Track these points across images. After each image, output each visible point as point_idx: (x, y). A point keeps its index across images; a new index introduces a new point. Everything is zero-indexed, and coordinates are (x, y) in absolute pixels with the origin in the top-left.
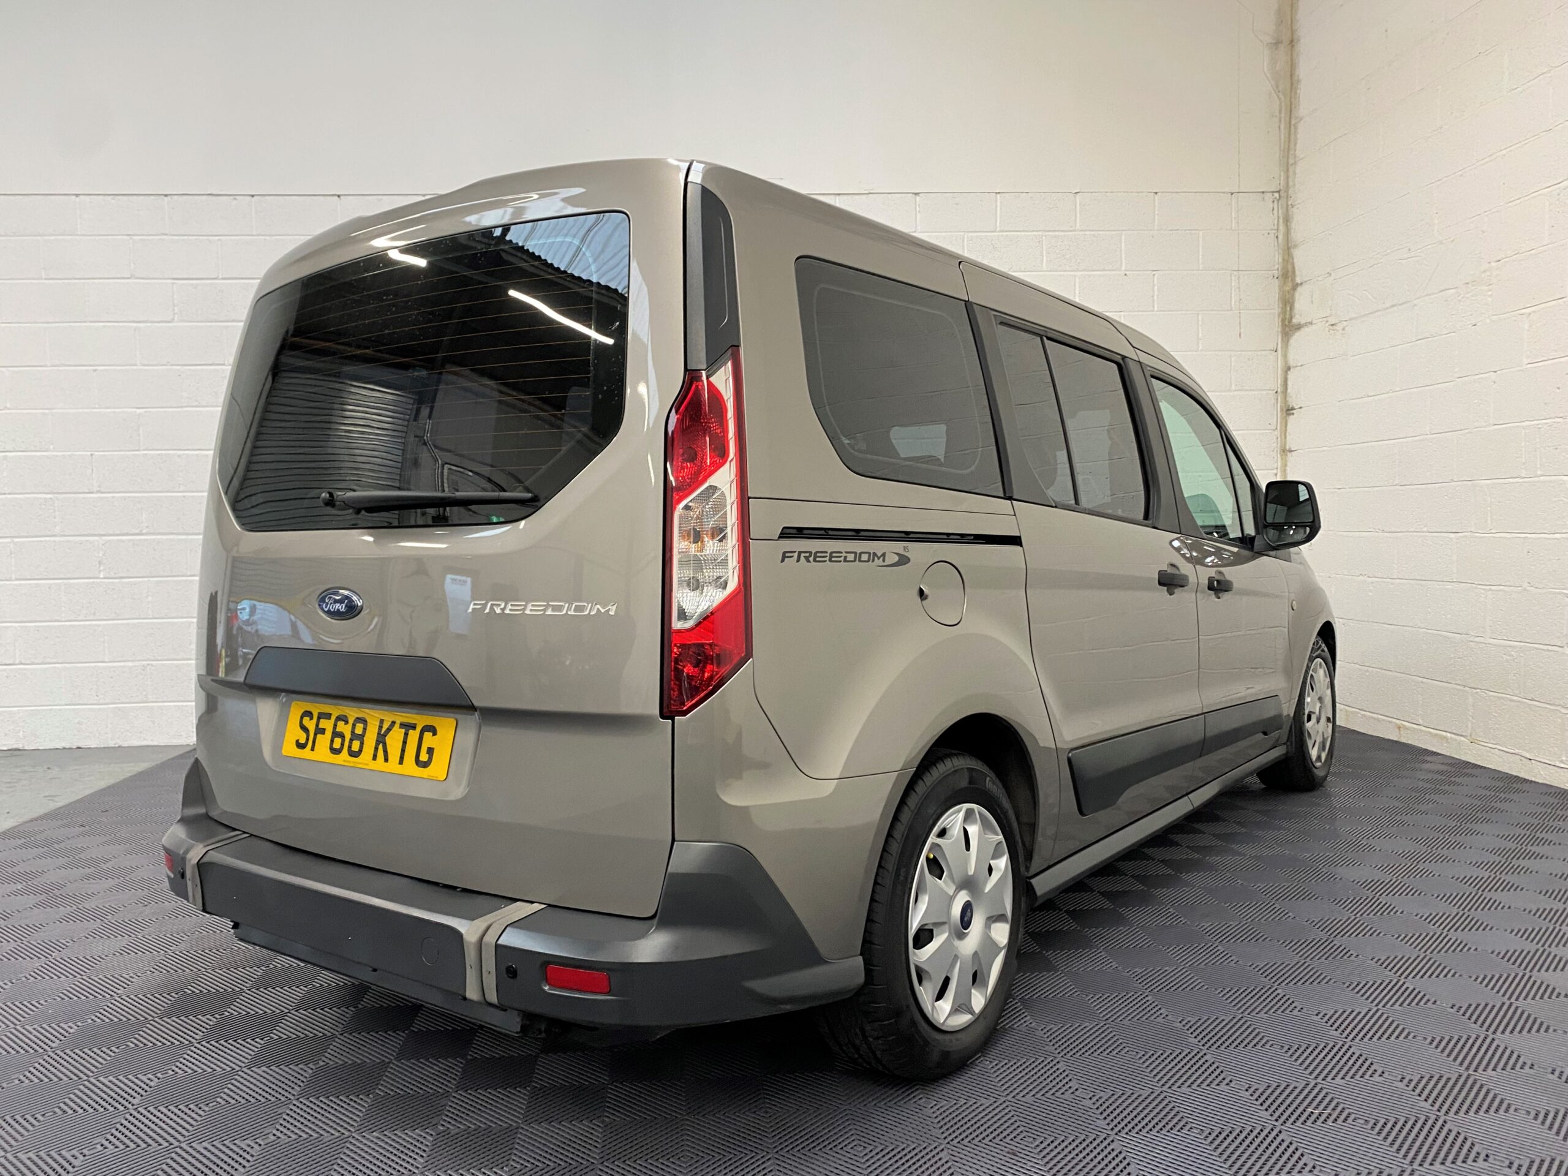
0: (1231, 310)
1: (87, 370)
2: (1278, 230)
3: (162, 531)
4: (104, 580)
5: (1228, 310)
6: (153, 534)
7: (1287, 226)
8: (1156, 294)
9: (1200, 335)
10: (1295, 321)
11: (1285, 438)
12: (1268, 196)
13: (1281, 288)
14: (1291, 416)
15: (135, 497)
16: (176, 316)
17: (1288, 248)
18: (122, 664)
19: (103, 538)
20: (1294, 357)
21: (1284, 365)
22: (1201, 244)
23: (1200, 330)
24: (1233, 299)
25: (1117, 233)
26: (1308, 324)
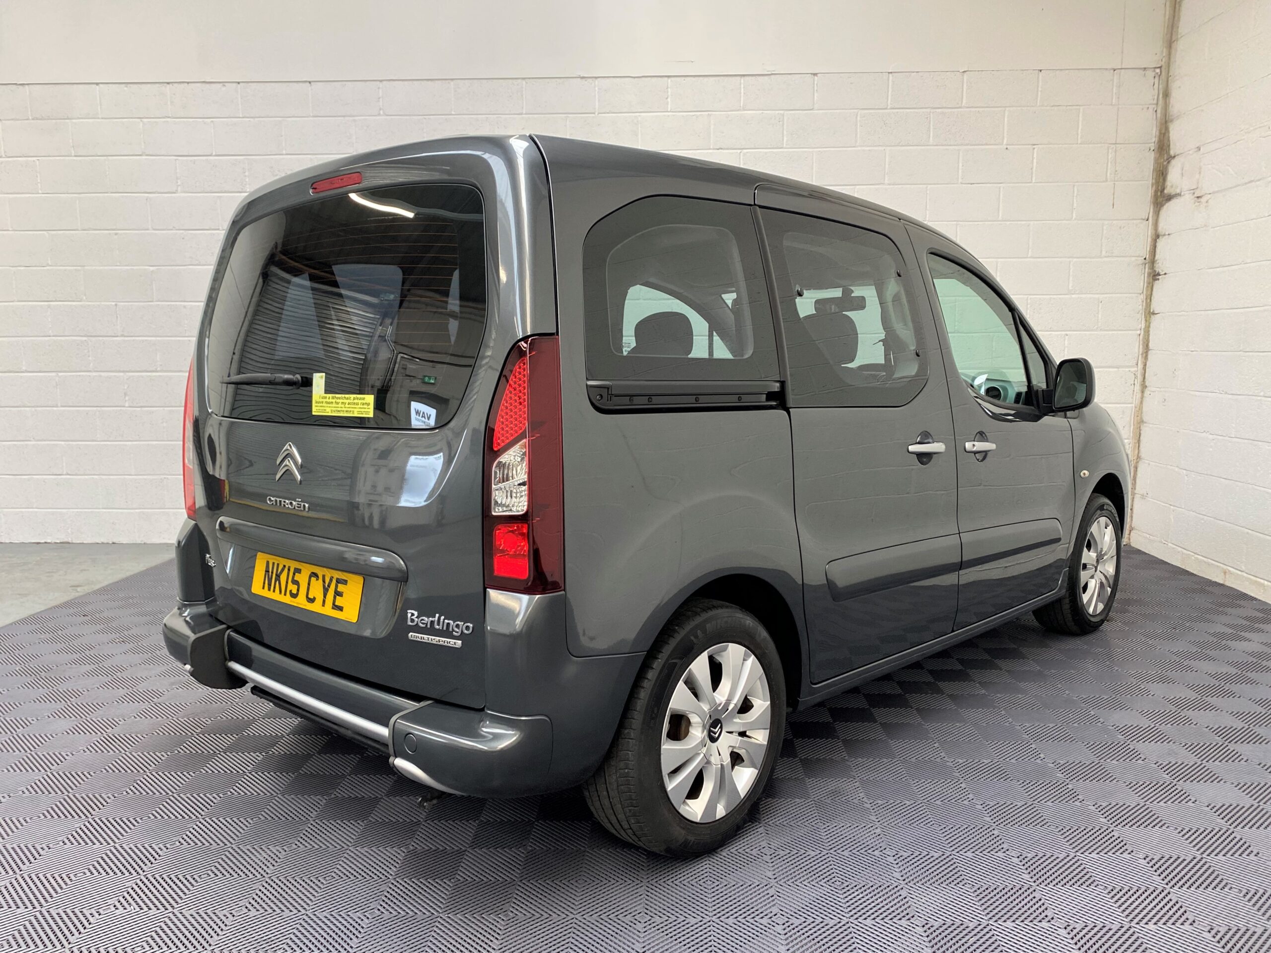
0: (1106, 181)
2: (1157, 104)
4: (129, 409)
7: (1166, 102)
8: (1035, 166)
9: (1075, 205)
10: (1166, 191)
11: (1150, 301)
12: (1150, 74)
13: (1156, 160)
14: (1157, 282)
17: (1166, 122)
18: (145, 477)
19: (127, 374)
20: (1162, 227)
21: (1154, 232)
22: (1081, 119)
23: (1075, 200)
24: (1109, 171)
25: (1000, 109)
26: (1178, 195)
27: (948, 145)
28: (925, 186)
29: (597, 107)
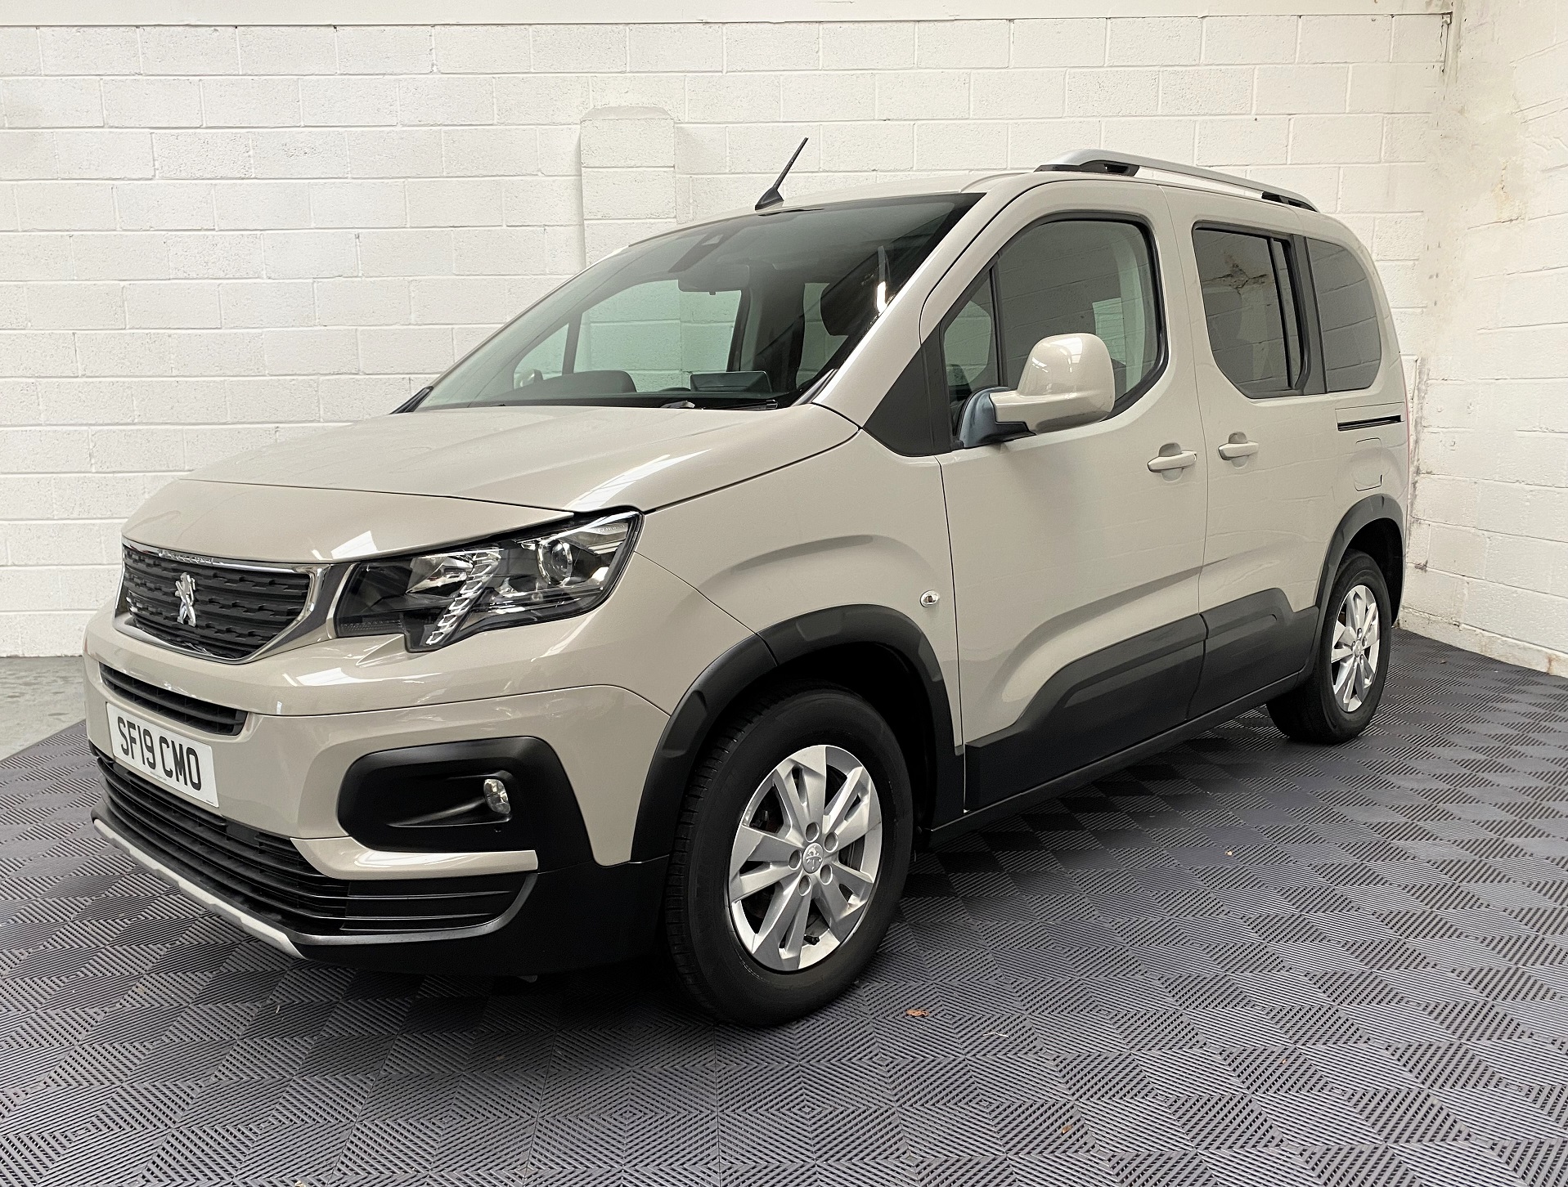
0: (1379, 162)
1: (62, 236)
3: (156, 421)
5: (1376, 163)
6: (146, 424)
8: (1290, 142)
9: (1340, 193)
12: (1438, 20)
15: (124, 383)
16: (157, 172)
22: (1349, 81)
23: (1340, 189)
24: (1383, 148)
25: (1248, 67)
27: (1181, 116)
29: (725, 63)
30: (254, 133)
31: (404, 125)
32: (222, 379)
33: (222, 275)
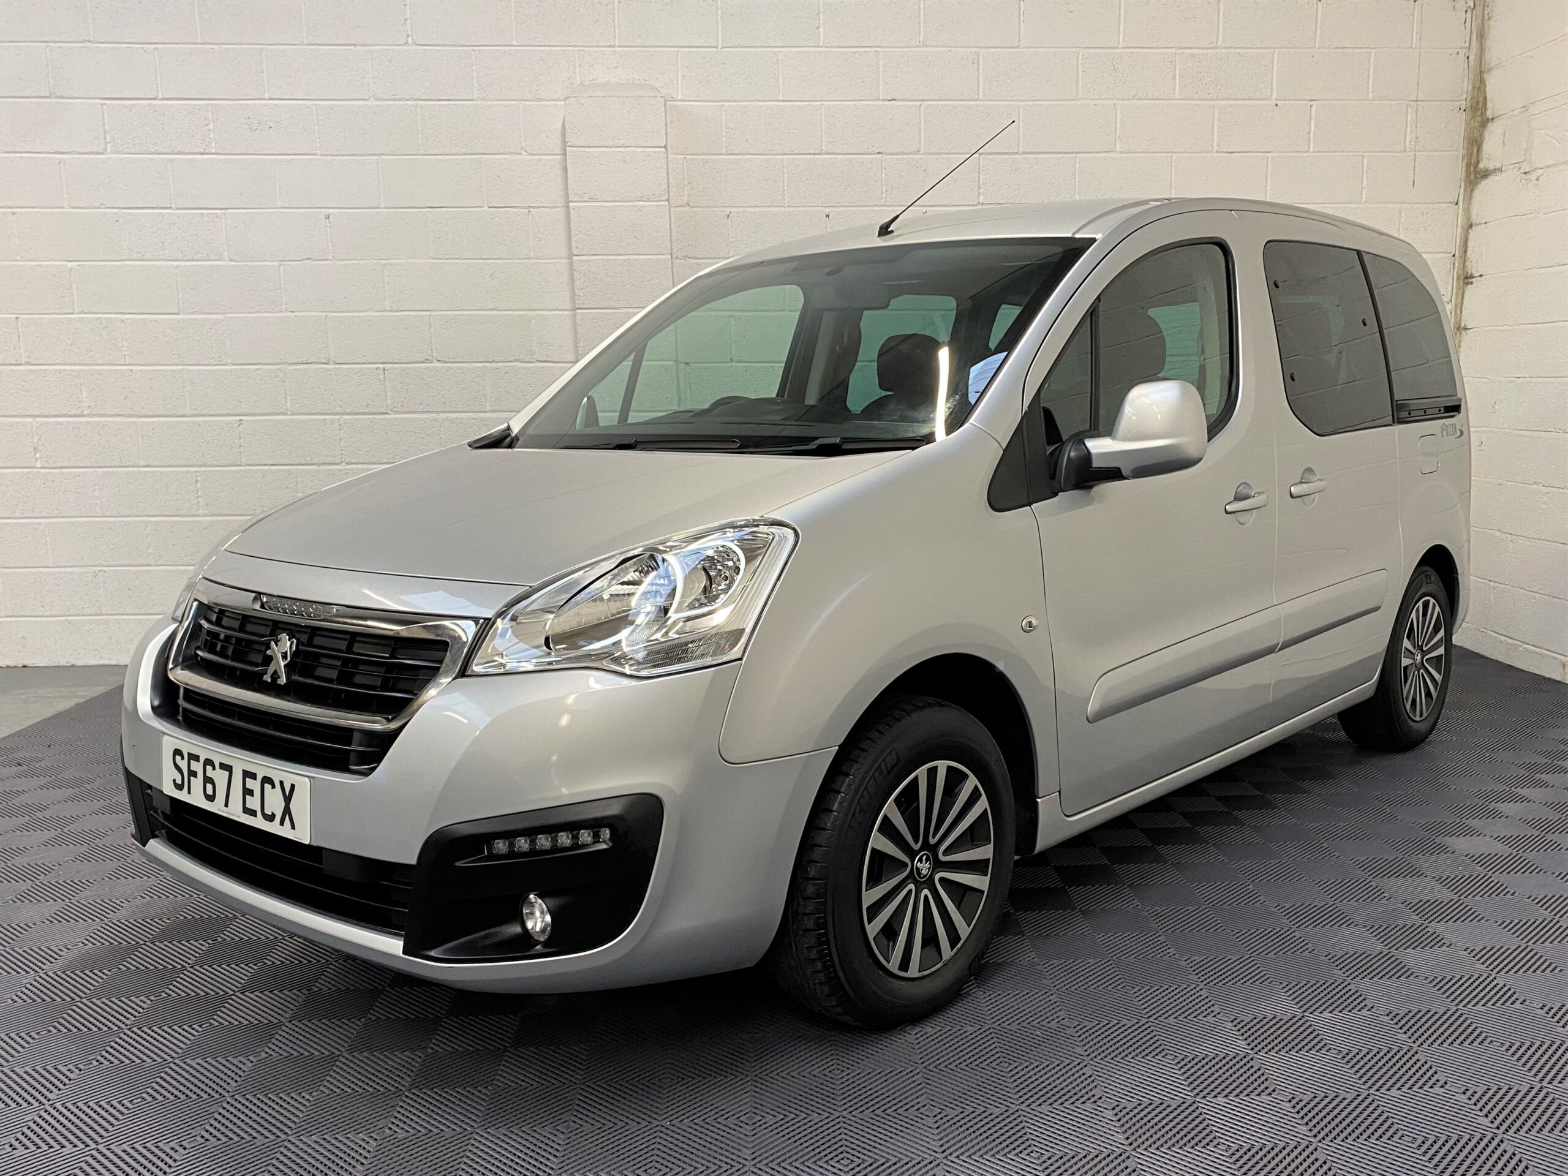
0: (1405, 151)
2: (1469, 48)
3: (106, 412)
4: (42, 470)
5: (1402, 152)
6: (97, 415)
7: (1481, 43)
8: (1313, 129)
9: (1365, 183)
10: (1481, 166)
11: (1461, 312)
12: (1461, 7)
13: (1467, 123)
14: (1469, 286)
15: (72, 371)
16: (109, 145)
17: (1481, 72)
18: (70, 570)
19: (37, 419)
20: (1478, 211)
21: (1465, 221)
22: (1372, 66)
23: (1365, 178)
24: (1408, 136)
25: (1268, 51)
26: (1500, 170)
27: (1199, 100)
28: (1170, 155)
29: (720, 38)
30: (214, 105)
31: (379, 100)
32: (180, 367)
33: (180, 256)
